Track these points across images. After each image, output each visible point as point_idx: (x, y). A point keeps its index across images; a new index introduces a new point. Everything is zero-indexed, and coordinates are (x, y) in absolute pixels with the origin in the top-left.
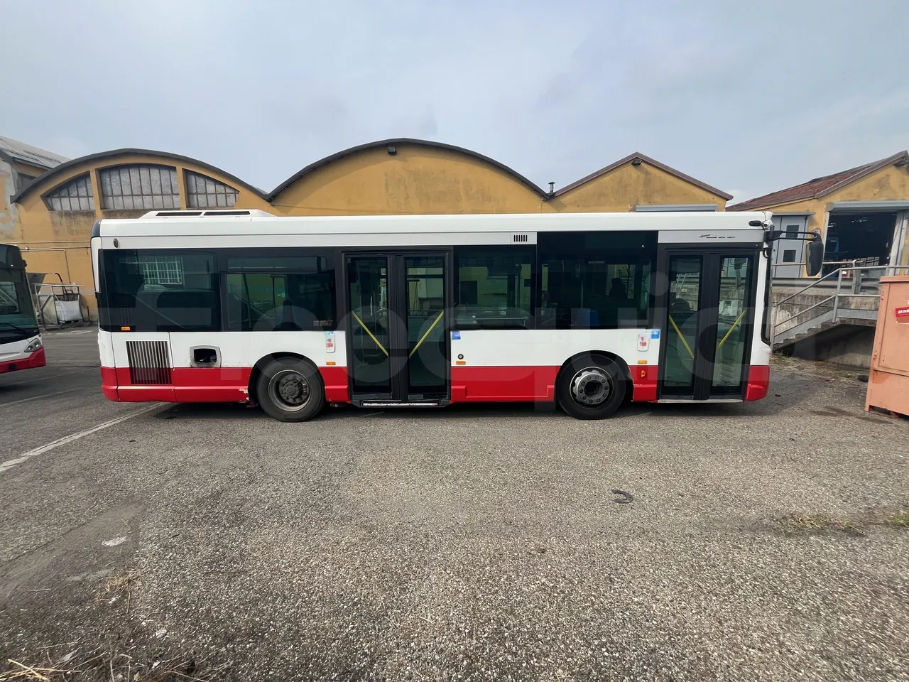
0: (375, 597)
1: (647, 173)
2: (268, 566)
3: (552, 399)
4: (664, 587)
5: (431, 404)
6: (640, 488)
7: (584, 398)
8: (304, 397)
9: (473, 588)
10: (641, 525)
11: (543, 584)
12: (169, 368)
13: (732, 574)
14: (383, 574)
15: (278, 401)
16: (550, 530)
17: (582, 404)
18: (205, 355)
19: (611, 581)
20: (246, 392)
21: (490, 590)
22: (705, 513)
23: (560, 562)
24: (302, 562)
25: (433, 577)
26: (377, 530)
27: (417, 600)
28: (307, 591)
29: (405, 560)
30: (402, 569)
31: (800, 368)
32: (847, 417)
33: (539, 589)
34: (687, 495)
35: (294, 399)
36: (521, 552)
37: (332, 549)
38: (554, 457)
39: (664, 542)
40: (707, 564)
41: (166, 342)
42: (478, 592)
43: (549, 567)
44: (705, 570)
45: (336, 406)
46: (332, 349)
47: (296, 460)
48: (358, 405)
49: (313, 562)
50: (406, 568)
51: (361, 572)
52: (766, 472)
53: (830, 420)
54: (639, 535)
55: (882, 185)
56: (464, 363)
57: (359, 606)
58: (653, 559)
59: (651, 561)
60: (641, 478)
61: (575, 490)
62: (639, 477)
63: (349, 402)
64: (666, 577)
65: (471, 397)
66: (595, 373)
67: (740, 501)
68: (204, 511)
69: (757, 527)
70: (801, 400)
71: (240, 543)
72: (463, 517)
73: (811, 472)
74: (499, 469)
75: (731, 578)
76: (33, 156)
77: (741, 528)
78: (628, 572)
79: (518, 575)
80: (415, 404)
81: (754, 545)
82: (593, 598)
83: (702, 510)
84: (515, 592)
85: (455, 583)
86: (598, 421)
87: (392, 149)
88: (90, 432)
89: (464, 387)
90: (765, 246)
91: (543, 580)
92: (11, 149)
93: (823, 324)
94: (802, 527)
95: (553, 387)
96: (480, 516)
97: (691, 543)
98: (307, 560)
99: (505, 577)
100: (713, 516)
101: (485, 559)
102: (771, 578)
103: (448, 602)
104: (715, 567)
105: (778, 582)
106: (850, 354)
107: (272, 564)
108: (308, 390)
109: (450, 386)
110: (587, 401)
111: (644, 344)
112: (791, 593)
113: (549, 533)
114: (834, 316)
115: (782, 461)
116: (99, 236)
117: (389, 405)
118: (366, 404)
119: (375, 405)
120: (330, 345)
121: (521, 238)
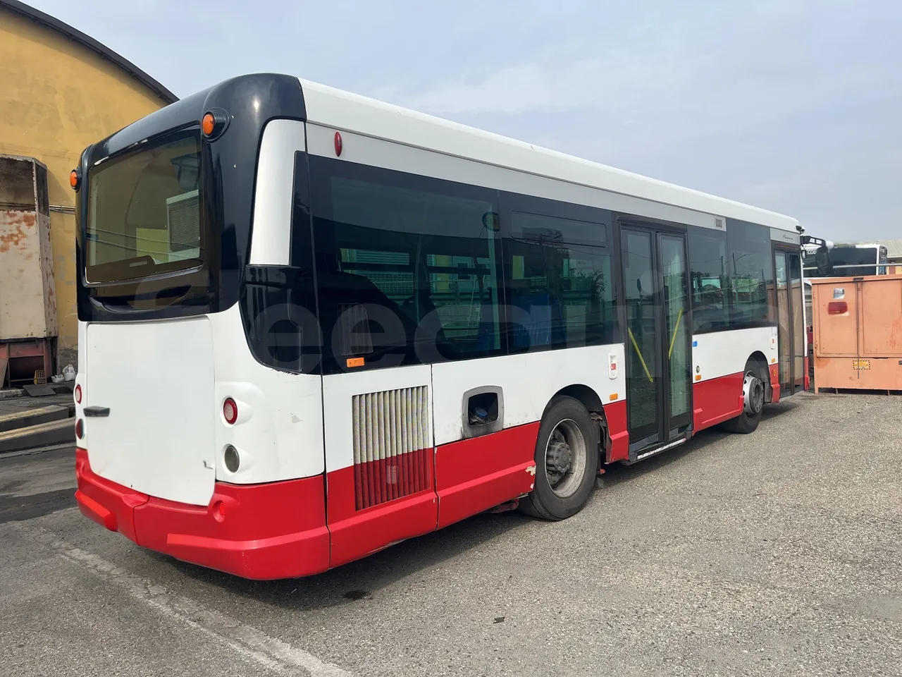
5: (682, 441)
20: (533, 472)
41: (425, 387)
48: (634, 460)
63: (627, 458)
65: (705, 423)
80: (672, 444)
89: (701, 410)
109: (693, 410)
111: (774, 341)
116: (303, 119)
117: (655, 451)
118: (639, 457)
119: (646, 455)
120: (614, 367)
121: (718, 223)
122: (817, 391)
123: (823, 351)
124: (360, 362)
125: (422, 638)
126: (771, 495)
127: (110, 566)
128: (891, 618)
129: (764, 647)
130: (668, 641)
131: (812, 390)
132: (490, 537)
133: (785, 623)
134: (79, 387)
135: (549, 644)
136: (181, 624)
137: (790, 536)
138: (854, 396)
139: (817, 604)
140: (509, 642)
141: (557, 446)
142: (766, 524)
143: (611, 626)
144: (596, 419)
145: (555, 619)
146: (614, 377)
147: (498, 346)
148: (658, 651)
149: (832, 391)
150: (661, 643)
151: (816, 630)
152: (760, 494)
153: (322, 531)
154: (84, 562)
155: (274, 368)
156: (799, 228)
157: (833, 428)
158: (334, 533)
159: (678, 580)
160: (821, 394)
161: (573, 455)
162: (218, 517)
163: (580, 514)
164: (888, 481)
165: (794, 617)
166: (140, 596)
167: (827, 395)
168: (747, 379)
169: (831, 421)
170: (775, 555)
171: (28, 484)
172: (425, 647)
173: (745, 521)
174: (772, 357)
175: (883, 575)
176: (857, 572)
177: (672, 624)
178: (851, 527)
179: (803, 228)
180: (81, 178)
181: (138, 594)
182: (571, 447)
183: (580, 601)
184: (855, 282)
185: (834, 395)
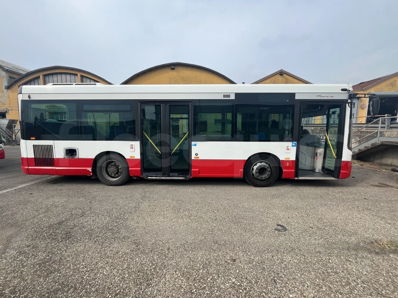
0: (130, 289)
1: (286, 79)
2: (73, 267)
3: (242, 176)
4: (308, 286)
5: (182, 178)
6: (288, 223)
7: (258, 176)
8: (119, 174)
9: (191, 285)
10: (291, 245)
11: (233, 283)
12: (53, 158)
13: (348, 279)
14: (138, 274)
15: (107, 176)
16: (239, 247)
17: (257, 179)
18: (71, 152)
19: (275, 282)
20: (91, 170)
21: (201, 287)
22: (326, 239)
23: (244, 268)
24: (94, 264)
25: (168, 277)
26: (142, 245)
27: (155, 292)
28: (90, 285)
29: (154, 264)
30: (151, 270)
31: (362, 165)
32: (391, 188)
33: (231, 287)
34: (315, 227)
35: (115, 174)
36: (222, 261)
37: (113, 256)
38: (243, 205)
39: (304, 256)
40: (332, 272)
41: (52, 145)
42: (193, 287)
43: (238, 271)
44: (331, 276)
45: (135, 178)
46: (133, 150)
47: (109, 205)
48: (145, 178)
49: (100, 265)
50: (153, 270)
51: (126, 272)
52: (356, 216)
53: (382, 190)
54: (290, 252)
55: (393, 85)
56: (198, 158)
57: (119, 296)
58: (299, 267)
59: (298, 268)
60: (289, 218)
61: (253, 223)
62: (287, 217)
63: (141, 176)
64: (308, 280)
65: (201, 175)
66: (263, 164)
67: (344, 232)
68: (51, 232)
69: (357, 248)
70: (365, 179)
71: (63, 252)
72: (190, 239)
73: (380, 216)
74: (213, 211)
75: (348, 281)
76: (16, 69)
77: (348, 248)
78: (285, 276)
79: (219, 277)
80: (173, 178)
81: (358, 259)
82: (264, 294)
83: (324, 237)
84: (216, 289)
85: (180, 281)
86: (265, 188)
87: (173, 67)
88: (13, 189)
89: (198, 170)
90: (349, 101)
91: (233, 280)
92: (6, 66)
93: (372, 144)
94: (384, 248)
95: (243, 170)
96: (201, 238)
97: (321, 258)
98: (97, 263)
99: (211, 277)
100: (331, 241)
101: (200, 265)
102: (373, 282)
103: (174, 294)
104: (337, 274)
105: (378, 285)
106: (385, 159)
107: (76, 265)
108: (121, 170)
109: (191, 169)
110: (259, 178)
111: (289, 149)
112: (388, 293)
113: (238, 249)
114: (377, 141)
115: (363, 210)
117: (161, 178)
118: (149, 178)
119: (154, 178)
120: (132, 148)
121: (227, 96)
124: (34, 138)
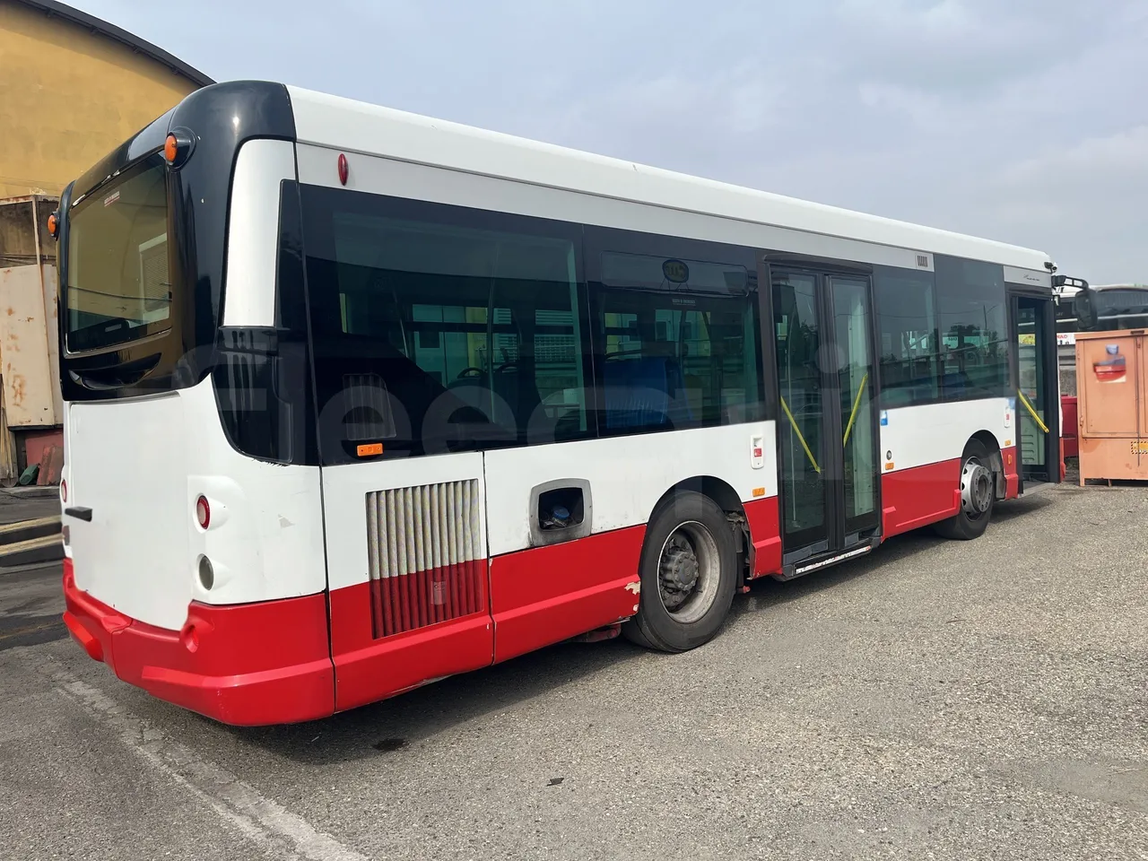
5: (864, 549)
12: (479, 561)
20: (636, 589)
41: (473, 481)
48: (789, 575)
63: (780, 572)
66: (976, 465)
80: (850, 554)
89: (894, 509)
109: (882, 510)
111: (1008, 417)
116: (292, 138)
117: (824, 563)
118: (799, 571)
119: (809, 567)
120: (759, 452)
121: (922, 261)
122: (1082, 483)
123: (1091, 429)
124: (377, 448)
125: (451, 802)
126: (972, 622)
127: (110, 703)
128: (1077, 791)
129: (889, 826)
130: (763, 814)
131: (1076, 481)
132: (584, 674)
133: (929, 794)
134: (64, 483)
135: (608, 814)
136: (166, 777)
137: (978, 676)
138: (1133, 489)
139: (981, 769)
140: (558, 812)
141: (678, 556)
142: (951, 661)
143: (696, 792)
144: (735, 521)
145: (628, 781)
146: (757, 466)
147: (584, 428)
148: (746, 826)
149: (1103, 482)
150: (753, 816)
151: (967, 806)
152: (957, 620)
153: (324, 664)
154: (81, 699)
155: (255, 458)
156: (1048, 265)
157: (1089, 533)
158: (340, 667)
159: (805, 733)
160: (1090, 487)
161: (701, 569)
162: (191, 646)
163: (709, 645)
164: (1139, 604)
165: (943, 786)
166: (130, 742)
167: (1096, 489)
168: (968, 467)
169: (1089, 523)
170: (948, 701)
171: (53, 600)
172: (449, 816)
173: (924, 655)
174: (1006, 437)
175: (1086, 733)
176: (1053, 727)
177: (777, 791)
178: (1065, 666)
179: (1055, 265)
180: (60, 223)
181: (129, 739)
182: (699, 558)
183: (668, 759)
184: (1133, 336)
185: (1105, 488)
